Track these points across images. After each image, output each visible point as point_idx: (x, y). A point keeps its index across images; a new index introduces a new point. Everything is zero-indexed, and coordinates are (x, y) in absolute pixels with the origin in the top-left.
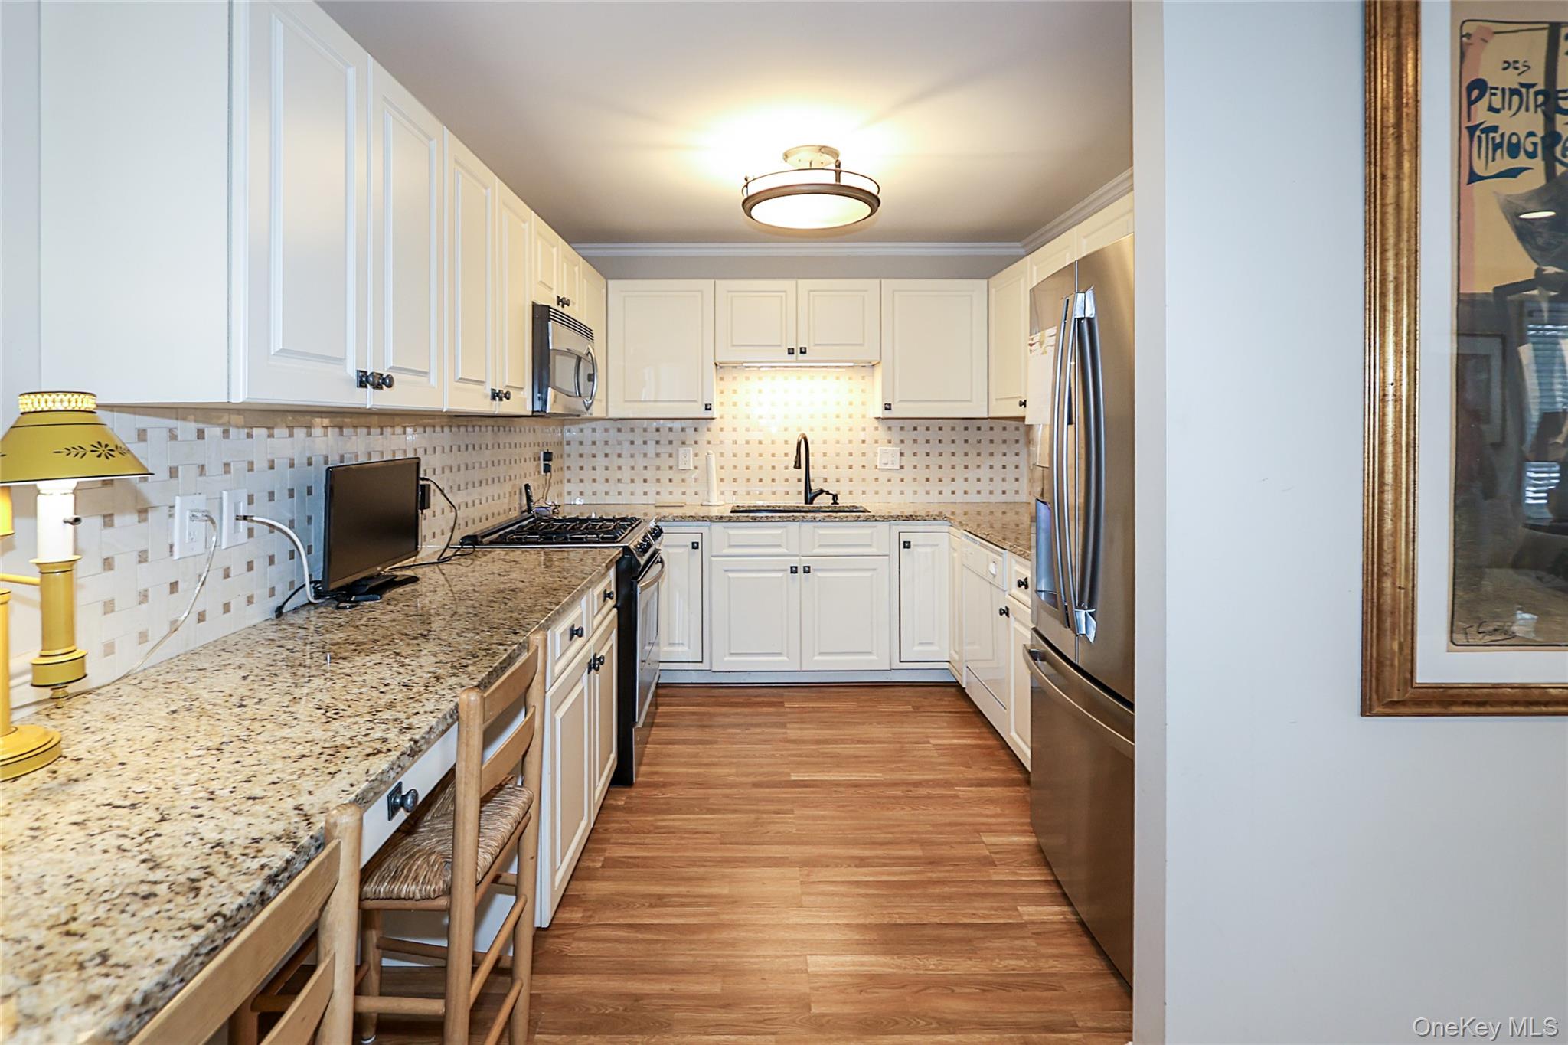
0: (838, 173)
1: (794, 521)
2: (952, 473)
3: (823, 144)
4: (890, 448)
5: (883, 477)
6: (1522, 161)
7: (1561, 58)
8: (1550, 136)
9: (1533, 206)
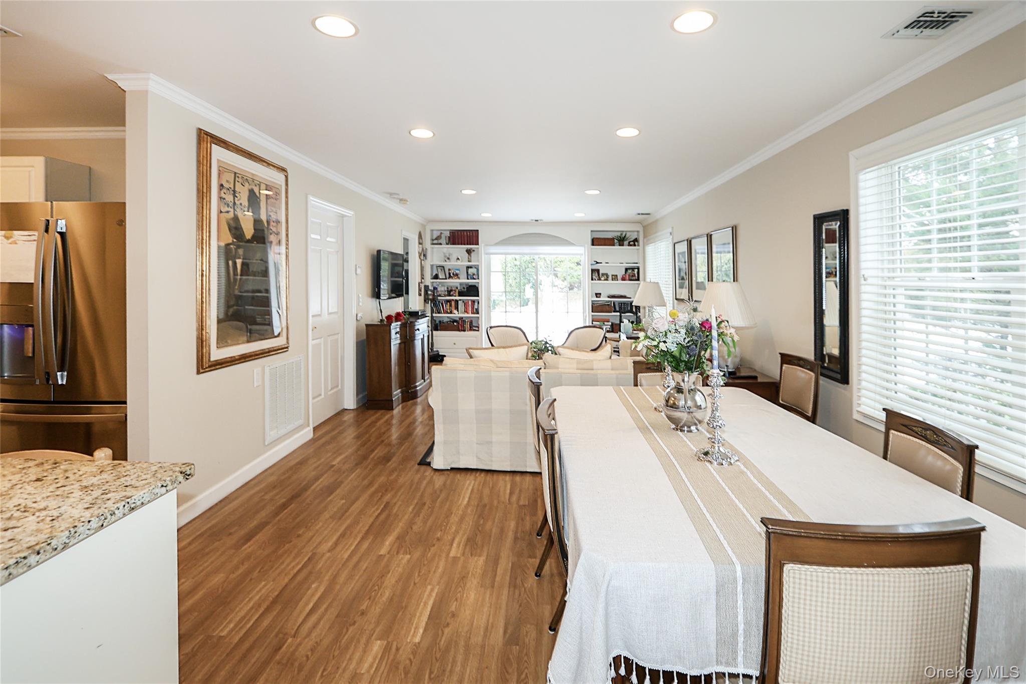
6: (229, 209)
7: (236, 182)
8: (235, 203)
9: (231, 222)
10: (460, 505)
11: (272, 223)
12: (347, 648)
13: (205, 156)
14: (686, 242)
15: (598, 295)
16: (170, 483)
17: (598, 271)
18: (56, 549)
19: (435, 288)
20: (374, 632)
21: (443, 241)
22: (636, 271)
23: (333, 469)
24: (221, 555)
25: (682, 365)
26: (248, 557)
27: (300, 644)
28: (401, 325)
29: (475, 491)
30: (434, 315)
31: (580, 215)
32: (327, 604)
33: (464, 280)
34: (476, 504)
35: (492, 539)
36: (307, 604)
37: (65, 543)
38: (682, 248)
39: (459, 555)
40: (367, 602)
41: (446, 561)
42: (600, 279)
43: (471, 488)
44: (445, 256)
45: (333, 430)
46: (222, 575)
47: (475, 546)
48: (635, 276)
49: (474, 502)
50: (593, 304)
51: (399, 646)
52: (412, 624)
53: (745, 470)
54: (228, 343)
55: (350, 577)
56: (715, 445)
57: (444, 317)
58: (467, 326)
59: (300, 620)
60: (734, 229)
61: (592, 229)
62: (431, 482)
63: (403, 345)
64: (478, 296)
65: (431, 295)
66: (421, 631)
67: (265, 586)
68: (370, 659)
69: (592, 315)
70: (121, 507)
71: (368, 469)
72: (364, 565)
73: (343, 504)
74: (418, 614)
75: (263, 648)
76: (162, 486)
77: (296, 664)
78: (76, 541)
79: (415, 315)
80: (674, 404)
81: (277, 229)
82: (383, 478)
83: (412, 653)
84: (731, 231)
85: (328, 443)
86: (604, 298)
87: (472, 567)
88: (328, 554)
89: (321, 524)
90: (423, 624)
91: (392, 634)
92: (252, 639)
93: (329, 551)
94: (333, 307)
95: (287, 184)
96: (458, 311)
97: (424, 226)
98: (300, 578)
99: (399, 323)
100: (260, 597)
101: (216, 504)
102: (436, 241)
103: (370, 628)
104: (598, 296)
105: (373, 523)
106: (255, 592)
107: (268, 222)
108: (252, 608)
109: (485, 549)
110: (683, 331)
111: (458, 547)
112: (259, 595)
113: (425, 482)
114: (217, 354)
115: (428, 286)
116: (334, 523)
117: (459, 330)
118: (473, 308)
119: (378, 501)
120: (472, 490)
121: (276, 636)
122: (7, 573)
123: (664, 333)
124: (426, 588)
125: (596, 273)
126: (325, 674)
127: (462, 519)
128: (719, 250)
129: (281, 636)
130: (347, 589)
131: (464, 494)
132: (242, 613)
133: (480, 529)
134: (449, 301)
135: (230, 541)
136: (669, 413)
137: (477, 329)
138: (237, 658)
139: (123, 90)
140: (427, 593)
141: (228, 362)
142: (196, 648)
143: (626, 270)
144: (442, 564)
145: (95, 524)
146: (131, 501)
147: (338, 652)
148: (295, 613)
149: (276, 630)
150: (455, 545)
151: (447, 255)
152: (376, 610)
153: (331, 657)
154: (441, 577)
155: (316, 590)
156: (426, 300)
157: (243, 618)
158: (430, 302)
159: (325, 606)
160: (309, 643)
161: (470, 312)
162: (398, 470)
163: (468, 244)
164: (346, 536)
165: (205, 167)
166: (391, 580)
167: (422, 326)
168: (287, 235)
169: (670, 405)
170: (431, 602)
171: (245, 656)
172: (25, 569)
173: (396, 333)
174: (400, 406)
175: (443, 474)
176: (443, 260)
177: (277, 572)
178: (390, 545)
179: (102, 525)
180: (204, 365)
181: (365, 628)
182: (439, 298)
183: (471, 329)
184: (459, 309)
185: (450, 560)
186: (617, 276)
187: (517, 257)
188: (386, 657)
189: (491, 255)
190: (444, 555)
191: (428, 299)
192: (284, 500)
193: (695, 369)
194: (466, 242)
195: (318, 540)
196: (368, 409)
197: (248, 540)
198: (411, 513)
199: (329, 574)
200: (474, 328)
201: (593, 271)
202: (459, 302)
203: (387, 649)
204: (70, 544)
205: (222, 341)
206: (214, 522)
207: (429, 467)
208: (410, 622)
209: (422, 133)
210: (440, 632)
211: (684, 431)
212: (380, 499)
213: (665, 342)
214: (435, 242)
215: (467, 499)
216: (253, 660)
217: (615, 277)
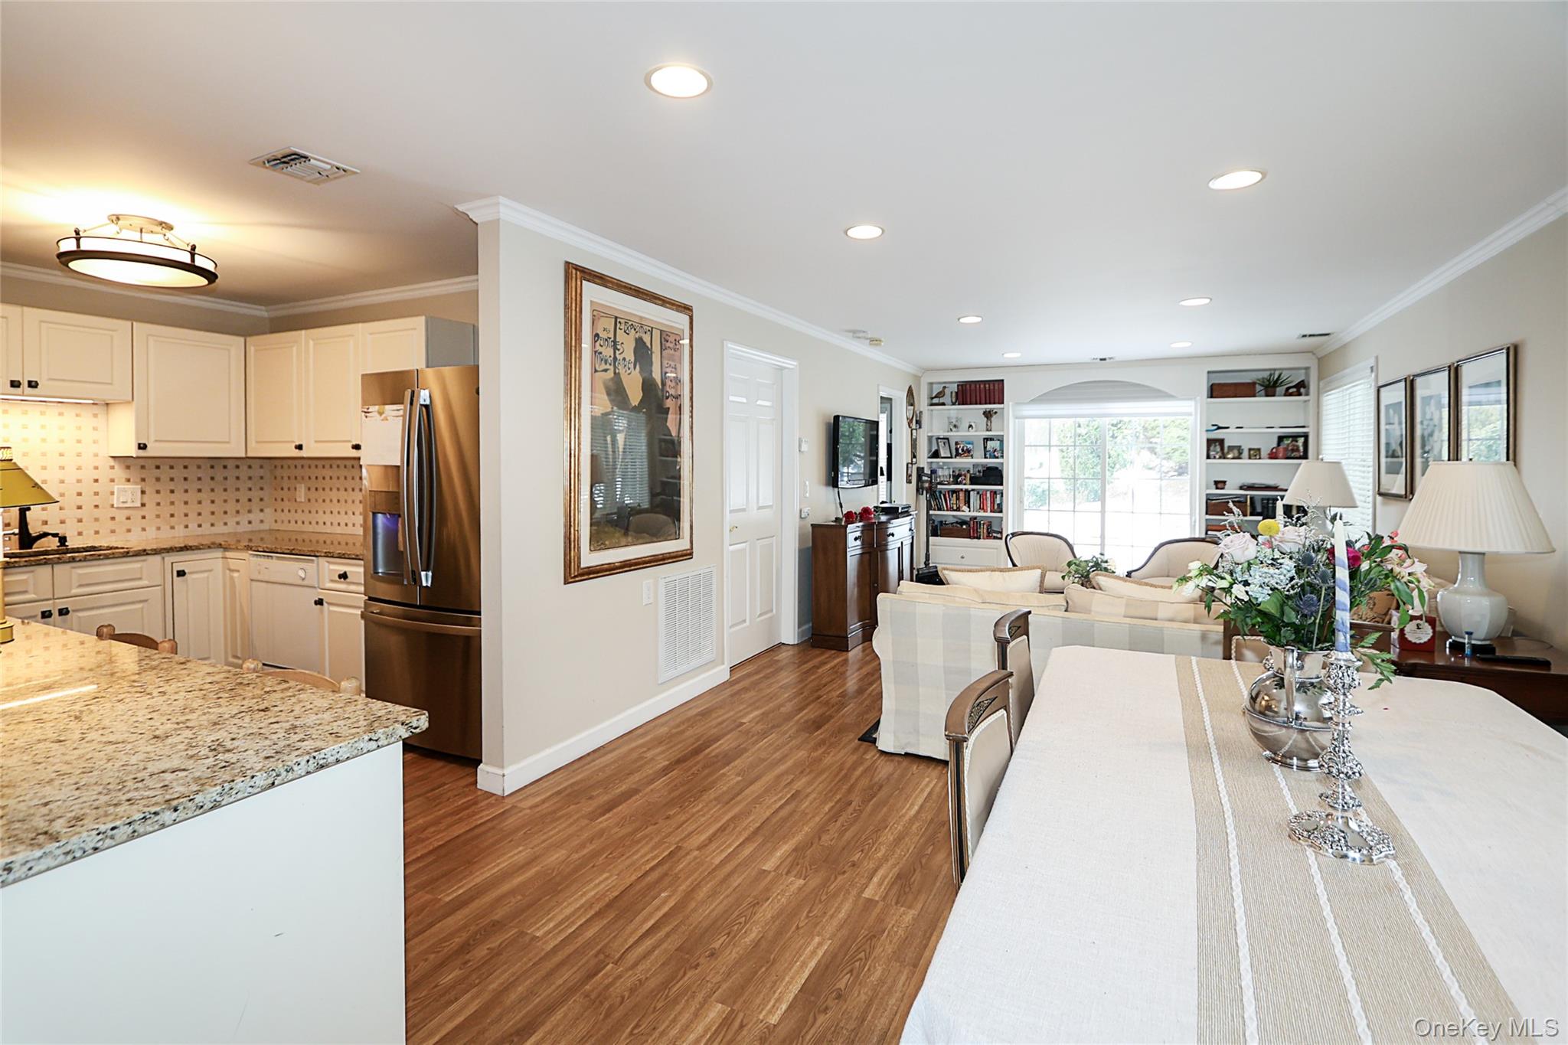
0: (193, 256)
1: (45, 563)
2: (198, 508)
3: (163, 220)
4: (129, 486)
5: (121, 516)
6: (608, 366)
7: (618, 330)
8: (615, 359)
9: (611, 384)
10: (903, 816)
11: (668, 383)
12: (675, 1001)
13: (574, 297)
14: (1403, 383)
15: (1219, 484)
16: (383, 737)
17: (1221, 442)
18: (202, 807)
19: (933, 472)
20: (719, 987)
21: (947, 399)
22: (1301, 440)
23: (740, 729)
24: (571, 824)
25: (1287, 633)
26: (601, 833)
27: (620, 977)
28: (863, 526)
29: (934, 797)
30: (931, 512)
31: (1181, 346)
32: (671, 927)
33: (979, 459)
34: (929, 817)
35: (938, 884)
36: (646, 920)
37: (215, 801)
38: (1396, 395)
39: (877, 898)
40: (722, 939)
41: (855, 903)
42: (1223, 457)
43: (928, 790)
44: (951, 423)
45: (757, 672)
46: (564, 852)
47: (907, 890)
48: (1298, 450)
49: (927, 816)
50: (1207, 500)
51: (745, 1022)
52: (775, 992)
53: (1403, 884)
54: (606, 545)
55: (713, 894)
56: (1335, 813)
57: (948, 515)
58: (983, 531)
59: (631, 941)
60: (1514, 355)
61: (1210, 370)
62: (871, 769)
63: (867, 556)
64: (1001, 484)
65: (926, 481)
66: (784, 1007)
67: (607, 879)
68: (700, 1029)
69: (1207, 520)
70: (303, 763)
71: (788, 735)
72: (736, 881)
73: (738, 782)
74: (787, 979)
75: (575, 969)
76: (370, 740)
77: (606, 1005)
78: (231, 800)
79: (893, 512)
80: (1268, 708)
81: (676, 390)
82: (803, 752)
83: (761, 1039)
84: (1505, 356)
85: (746, 690)
86: (1231, 490)
87: (893, 922)
88: (696, 853)
89: (700, 806)
90: (791, 996)
91: (742, 1000)
92: (569, 949)
93: (699, 848)
94: (767, 497)
95: (691, 328)
96: (969, 507)
97: (917, 378)
98: (649, 879)
99: (861, 524)
100: (597, 893)
101: (588, 754)
102: (936, 399)
103: (714, 981)
104: (1219, 486)
105: (768, 819)
106: (592, 885)
107: (663, 384)
108: (582, 906)
109: (922, 898)
110: (1289, 565)
111: (880, 885)
112: (595, 891)
113: (861, 769)
114: (590, 558)
115: (923, 468)
116: (719, 806)
117: (970, 537)
118: (993, 502)
119: (785, 787)
120: (930, 794)
121: (596, 956)
122: (130, 830)
123: (1246, 565)
124: (812, 940)
125: (1216, 447)
126: (636, 1031)
127: (899, 839)
128: (1475, 398)
129: (602, 957)
130: (703, 913)
131: (916, 798)
132: (568, 911)
133: (924, 861)
134: (954, 491)
135: (588, 807)
136: (1257, 725)
137: (999, 536)
138: (543, 973)
139: (475, 223)
140: (811, 948)
141: (606, 570)
142: (504, 945)
143: (1281, 439)
144: (847, 907)
145: (261, 780)
146: (319, 755)
147: (663, 1004)
148: (629, 929)
149: (599, 947)
150: (875, 880)
151: (954, 421)
152: (733, 954)
153: (651, 1009)
154: (840, 927)
155: (666, 900)
156: (919, 490)
157: (567, 918)
158: (925, 492)
159: (668, 929)
160: (629, 980)
161: (989, 509)
162: (828, 744)
163: (986, 403)
164: (727, 832)
165: (574, 312)
166: (766, 912)
167: (900, 531)
168: (691, 399)
169: (1259, 708)
170: (812, 964)
171: (550, 974)
172: (156, 827)
173: (856, 539)
174: (861, 646)
175: (892, 761)
176: (946, 428)
177: (628, 862)
178: (780, 857)
179: (273, 784)
180: (575, 573)
181: (708, 979)
182: (939, 486)
183: (989, 536)
184: (972, 505)
185: (861, 901)
186: (1259, 450)
187: (1082, 421)
188: (723, 1033)
189: (1026, 420)
190: (854, 892)
191: (923, 488)
192: (667, 763)
193: (1319, 641)
194: (983, 401)
195: (690, 829)
196: (813, 646)
197: (609, 810)
198: (826, 814)
199: (688, 883)
200: (995, 535)
201: (1210, 442)
202: (972, 493)
203: (726, 1022)
204: (223, 803)
205: (598, 541)
206: (579, 777)
207: (873, 747)
208: (772, 988)
209: (865, 232)
210: (811, 1019)
211: (1291, 766)
212: (789, 784)
213: (1246, 583)
214: (935, 401)
215: (916, 808)
216: (560, 981)
217: (1255, 453)
